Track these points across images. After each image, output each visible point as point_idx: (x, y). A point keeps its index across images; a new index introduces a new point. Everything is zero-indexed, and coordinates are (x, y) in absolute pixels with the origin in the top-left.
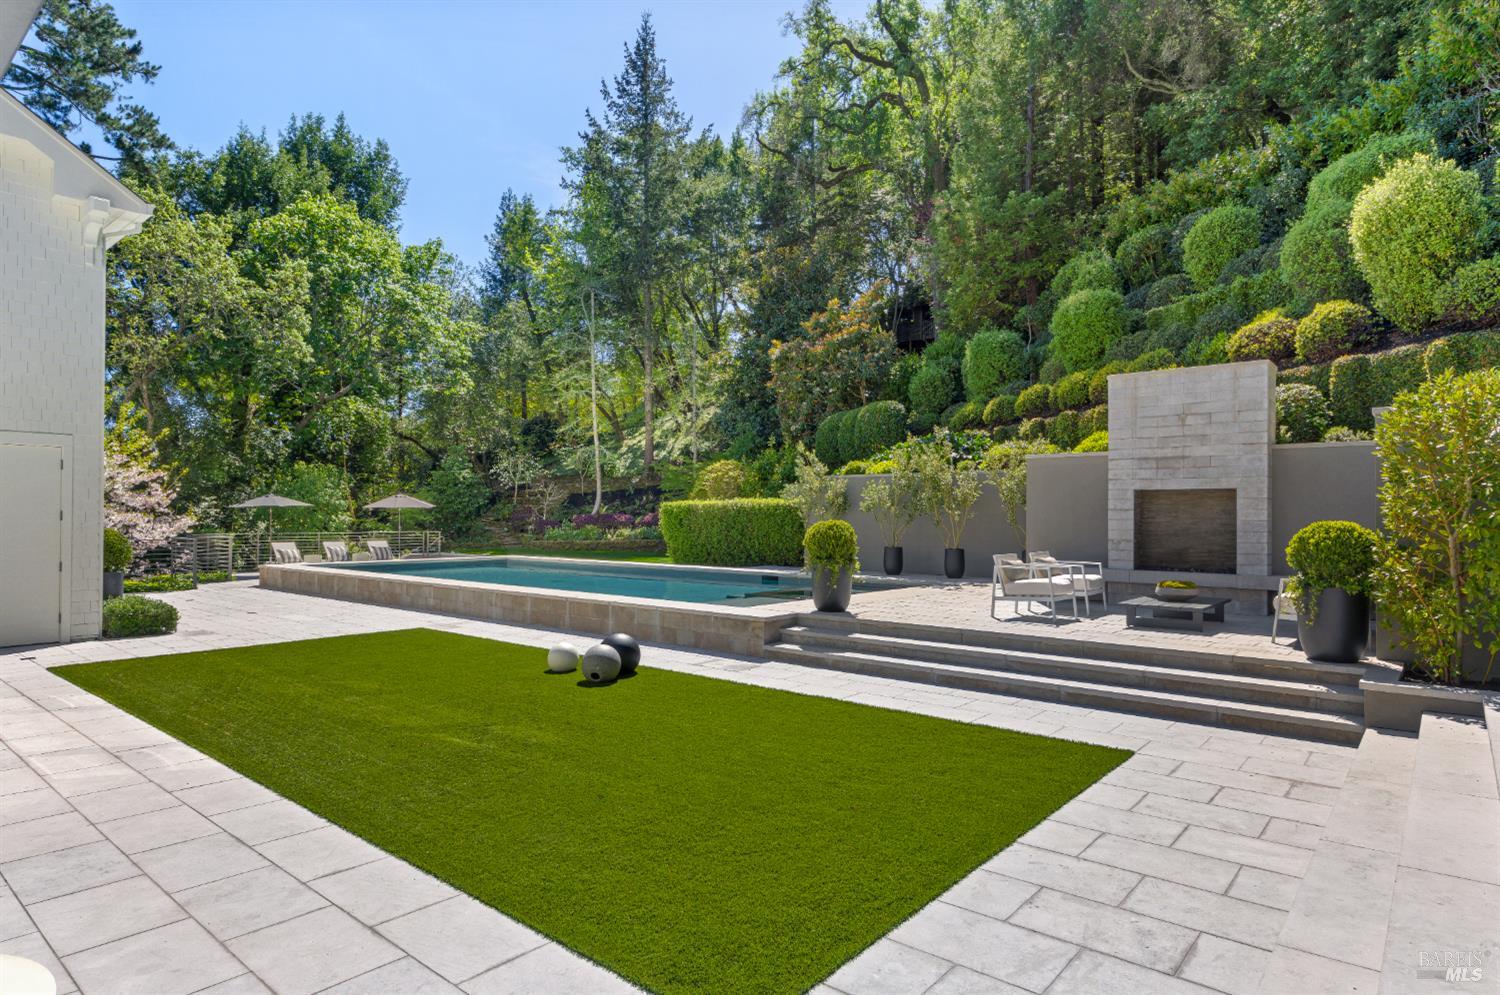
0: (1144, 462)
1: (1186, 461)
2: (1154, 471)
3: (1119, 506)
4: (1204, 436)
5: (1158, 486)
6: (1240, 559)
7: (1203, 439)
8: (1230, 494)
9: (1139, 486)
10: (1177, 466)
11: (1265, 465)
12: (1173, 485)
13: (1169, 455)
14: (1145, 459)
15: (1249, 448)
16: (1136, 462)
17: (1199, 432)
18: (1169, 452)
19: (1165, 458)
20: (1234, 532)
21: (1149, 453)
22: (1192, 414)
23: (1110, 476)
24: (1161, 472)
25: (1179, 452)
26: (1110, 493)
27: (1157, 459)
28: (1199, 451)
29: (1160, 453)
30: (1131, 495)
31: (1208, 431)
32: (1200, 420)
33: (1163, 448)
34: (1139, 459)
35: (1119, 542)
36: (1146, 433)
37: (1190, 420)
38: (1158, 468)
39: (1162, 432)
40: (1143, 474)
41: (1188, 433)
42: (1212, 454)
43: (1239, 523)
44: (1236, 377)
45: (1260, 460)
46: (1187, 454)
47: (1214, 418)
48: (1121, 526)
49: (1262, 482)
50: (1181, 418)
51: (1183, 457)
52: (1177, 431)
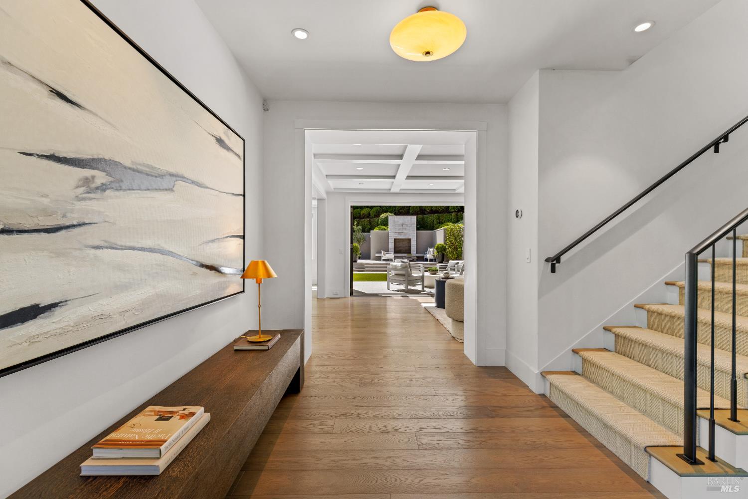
1: (403, 233)
3: (391, 242)
5: (398, 238)
6: (412, 251)
8: (410, 240)
9: (395, 238)
10: (401, 234)
12: (401, 238)
13: (400, 232)
15: (413, 231)
16: (394, 233)
20: (410, 247)
22: (405, 224)
23: (389, 236)
24: (399, 235)
26: (389, 239)
27: (398, 233)
28: (405, 231)
29: (398, 231)
30: (393, 239)
31: (406, 228)
35: (391, 248)
36: (396, 228)
37: (404, 226)
39: (399, 228)
40: (395, 235)
41: (403, 228)
42: (407, 232)
43: (411, 245)
44: (411, 219)
45: (415, 234)
48: (391, 245)
49: (415, 238)
50: (402, 225)
52: (401, 228)
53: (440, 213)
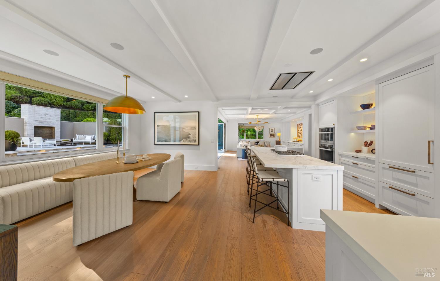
2: (39, 123)
3: (31, 129)
6: (56, 137)
7: (49, 119)
8: (53, 128)
9: (35, 125)
11: (60, 124)
14: (37, 121)
15: (57, 121)
16: (35, 121)
18: (42, 120)
21: (38, 120)
24: (41, 123)
27: (40, 121)
30: (34, 127)
32: (49, 116)
35: (30, 135)
36: (37, 116)
37: (47, 115)
39: (41, 117)
40: (36, 123)
42: (51, 121)
44: (55, 111)
47: (51, 116)
48: (31, 132)
49: (59, 126)
50: (45, 115)
51: (45, 121)
52: (44, 117)
53: (76, 109)
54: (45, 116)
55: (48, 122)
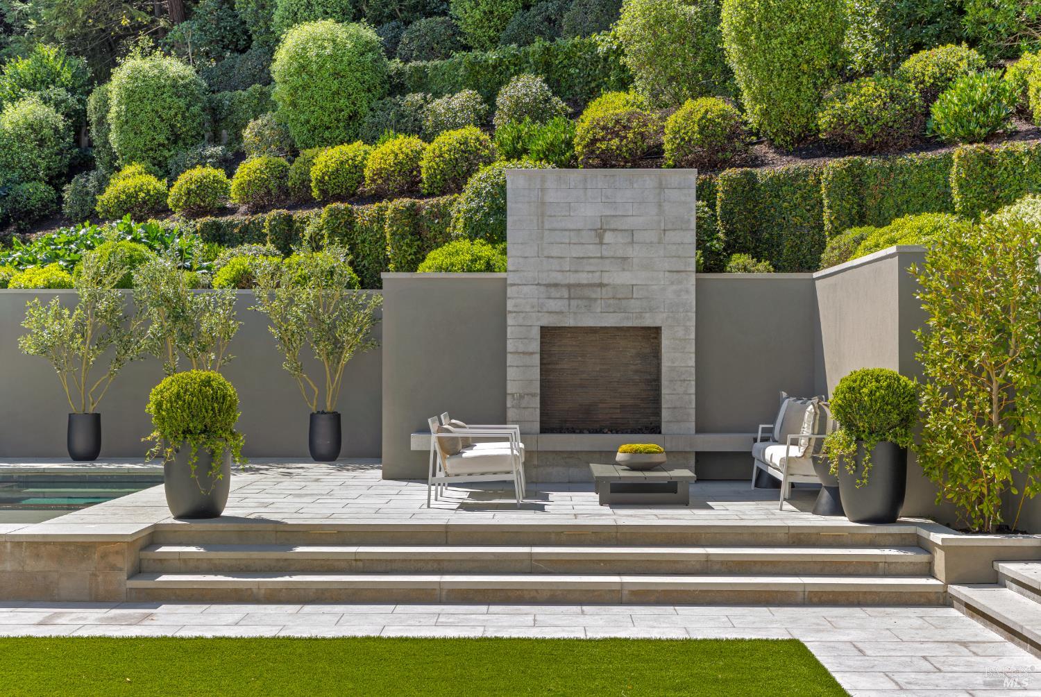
0: (553, 289)
1: (604, 289)
2: (566, 302)
3: (521, 348)
4: (625, 259)
5: (570, 322)
7: (624, 262)
9: (548, 321)
10: (594, 296)
11: (692, 298)
12: (587, 321)
13: (585, 282)
14: (556, 285)
15: (675, 276)
16: (542, 289)
17: (620, 253)
18: (584, 278)
19: (579, 285)
21: (559, 278)
22: (613, 230)
23: (509, 307)
24: (574, 303)
25: (595, 279)
26: (509, 330)
27: (569, 286)
28: (619, 278)
29: (572, 279)
30: (536, 333)
31: (630, 252)
32: (621, 239)
33: (576, 271)
34: (548, 285)
35: (521, 397)
36: (555, 251)
38: (569, 298)
39: (577, 252)
40: (553, 305)
41: (605, 254)
42: (634, 282)
43: (664, 369)
45: (687, 292)
46: (605, 281)
47: (637, 237)
48: (522, 375)
49: (689, 320)
50: (600, 233)
51: (601, 285)
52: (592, 250)
54: (601, 243)
55: (615, 287)
